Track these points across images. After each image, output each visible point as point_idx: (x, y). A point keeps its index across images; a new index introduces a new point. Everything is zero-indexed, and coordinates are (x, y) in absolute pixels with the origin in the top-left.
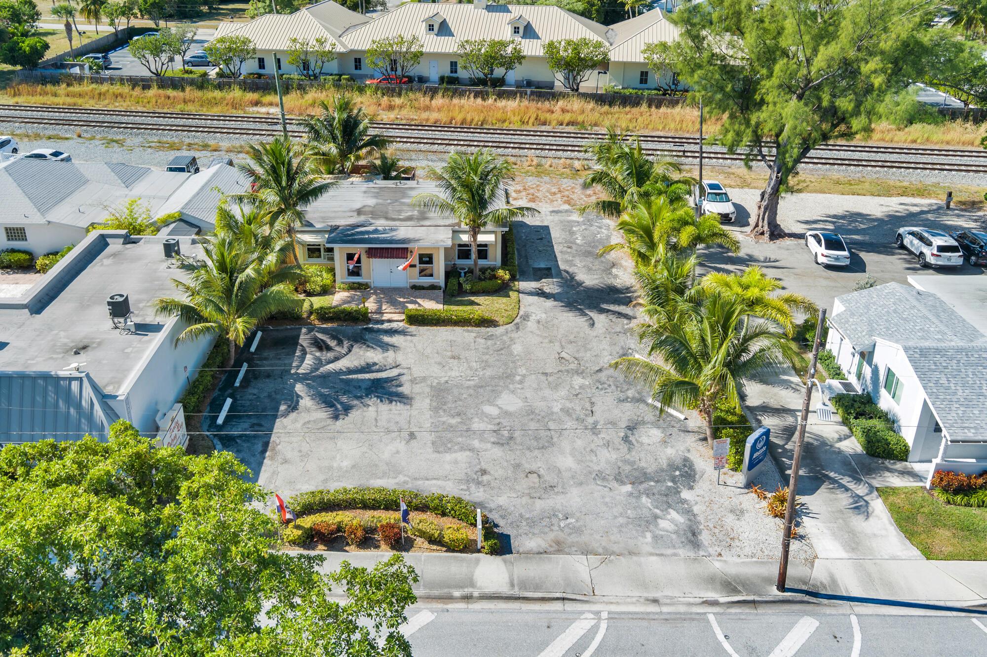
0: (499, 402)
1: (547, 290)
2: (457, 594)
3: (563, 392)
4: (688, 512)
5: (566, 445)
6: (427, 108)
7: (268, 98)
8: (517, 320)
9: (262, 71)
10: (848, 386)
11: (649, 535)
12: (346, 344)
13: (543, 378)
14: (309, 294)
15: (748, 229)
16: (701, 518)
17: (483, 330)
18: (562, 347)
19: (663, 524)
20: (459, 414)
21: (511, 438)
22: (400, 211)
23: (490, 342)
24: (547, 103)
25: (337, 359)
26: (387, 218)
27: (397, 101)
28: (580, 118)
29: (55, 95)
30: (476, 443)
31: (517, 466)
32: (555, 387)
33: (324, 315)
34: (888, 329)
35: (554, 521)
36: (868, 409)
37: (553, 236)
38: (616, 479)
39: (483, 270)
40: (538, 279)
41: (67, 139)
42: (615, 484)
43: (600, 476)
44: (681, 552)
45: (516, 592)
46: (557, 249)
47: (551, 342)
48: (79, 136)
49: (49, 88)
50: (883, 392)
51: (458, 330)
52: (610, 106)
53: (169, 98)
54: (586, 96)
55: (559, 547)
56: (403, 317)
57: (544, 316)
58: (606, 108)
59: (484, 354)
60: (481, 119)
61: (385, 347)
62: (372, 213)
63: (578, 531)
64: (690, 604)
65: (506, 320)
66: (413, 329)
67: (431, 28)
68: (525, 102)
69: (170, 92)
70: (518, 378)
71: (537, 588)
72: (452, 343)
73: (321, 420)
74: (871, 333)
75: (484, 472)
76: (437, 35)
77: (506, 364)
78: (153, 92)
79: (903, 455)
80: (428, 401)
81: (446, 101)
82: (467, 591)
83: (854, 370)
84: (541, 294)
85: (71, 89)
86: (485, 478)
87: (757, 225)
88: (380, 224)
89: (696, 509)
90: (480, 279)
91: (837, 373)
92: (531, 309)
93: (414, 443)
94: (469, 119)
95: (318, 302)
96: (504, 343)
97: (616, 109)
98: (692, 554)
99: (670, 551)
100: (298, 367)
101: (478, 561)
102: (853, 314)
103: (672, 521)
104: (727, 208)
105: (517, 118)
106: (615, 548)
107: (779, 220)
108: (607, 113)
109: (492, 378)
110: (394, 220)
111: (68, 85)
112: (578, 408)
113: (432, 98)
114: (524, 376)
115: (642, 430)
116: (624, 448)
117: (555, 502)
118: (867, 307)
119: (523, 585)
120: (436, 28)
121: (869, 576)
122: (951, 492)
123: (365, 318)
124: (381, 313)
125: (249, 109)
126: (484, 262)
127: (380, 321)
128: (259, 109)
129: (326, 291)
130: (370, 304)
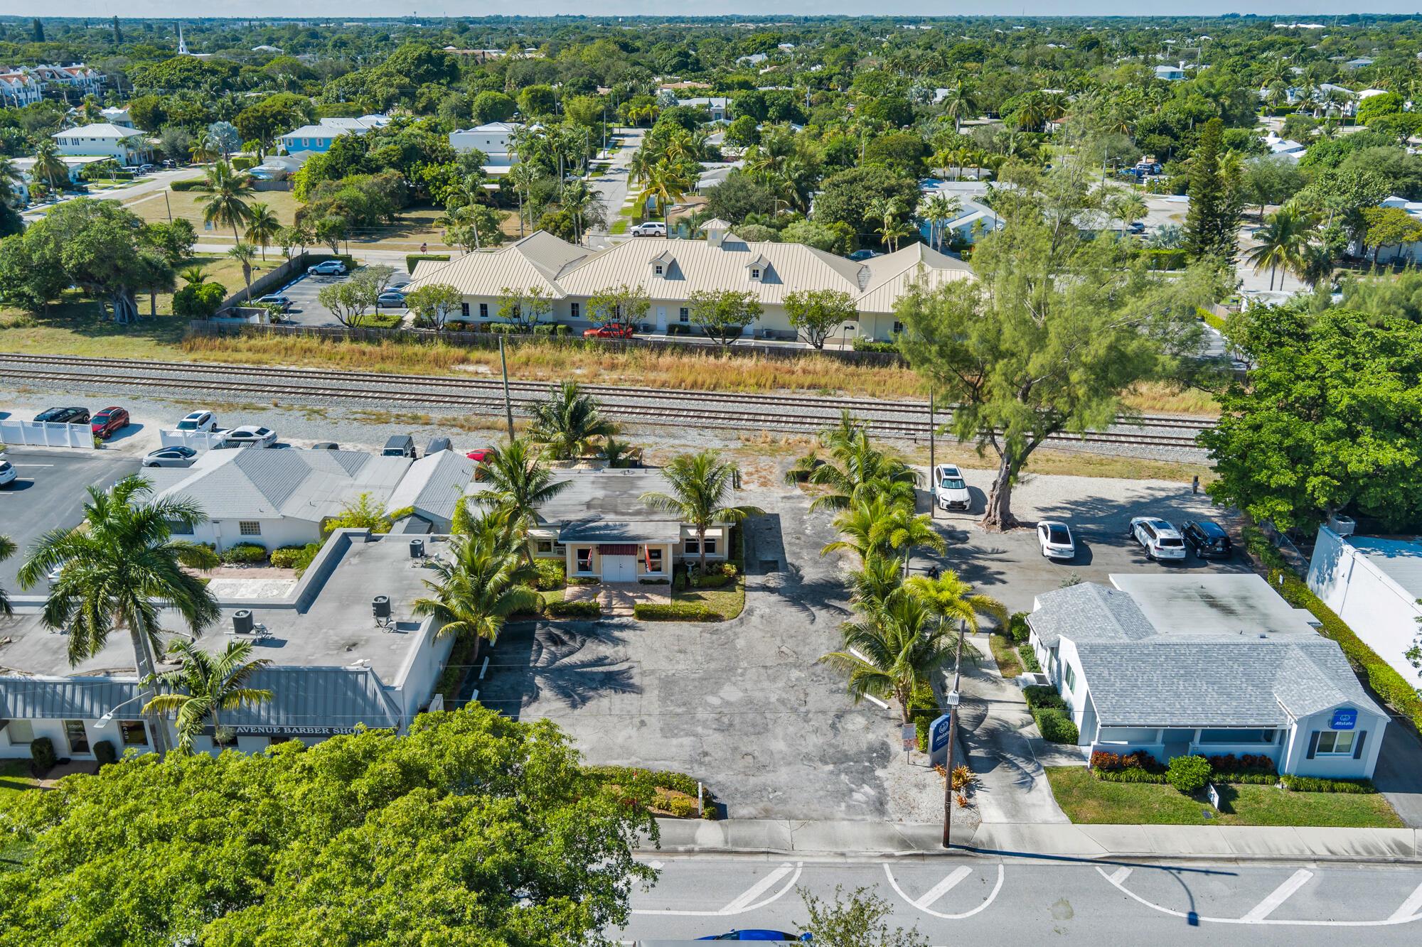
0: (722, 694)
1: (772, 584)
2: (681, 848)
3: (780, 684)
4: (880, 787)
5: (779, 731)
6: (654, 368)
7: (476, 355)
8: (742, 615)
9: (466, 318)
10: (1041, 679)
11: (843, 805)
12: (579, 639)
13: (762, 671)
14: (541, 589)
15: (982, 517)
16: (889, 792)
17: (709, 624)
18: (783, 641)
19: (857, 796)
20: (684, 704)
21: (731, 725)
22: (629, 505)
23: (715, 637)
24: (787, 361)
25: (571, 653)
26: (617, 513)
27: (621, 358)
28: (823, 381)
29: (236, 350)
30: (700, 730)
31: (735, 749)
32: (774, 679)
33: (558, 609)
34: (1072, 627)
35: (764, 793)
36: (1050, 699)
37: (782, 525)
38: (821, 760)
39: (710, 564)
40: (764, 573)
41: (264, 409)
42: (820, 764)
43: (808, 758)
44: (869, 818)
45: (729, 847)
46: (786, 539)
47: (772, 636)
48: (276, 405)
49: (229, 341)
50: (1064, 683)
51: (685, 624)
52: (857, 365)
53: (364, 353)
54: (830, 354)
55: (767, 814)
56: (632, 612)
57: (767, 610)
58: (852, 368)
59: (709, 648)
60: (714, 381)
61: (616, 642)
62: (601, 506)
63: (784, 801)
64: (871, 857)
65: (731, 615)
66: (642, 623)
67: (659, 270)
68: (763, 361)
69: (364, 346)
70: (740, 671)
71: (747, 844)
72: (679, 638)
73: (561, 709)
74: (1057, 630)
75: (706, 754)
76: (666, 278)
77: (729, 658)
78: (345, 346)
79: (1074, 739)
80: (656, 692)
81: (674, 358)
82: (689, 847)
83: (1047, 664)
84: (765, 588)
85: (252, 342)
86: (707, 759)
87: (989, 515)
88: (610, 518)
89: (886, 785)
90: (707, 574)
91: (1035, 666)
92: (756, 604)
93: (644, 729)
94: (700, 380)
95: (550, 597)
96: (728, 638)
97: (863, 369)
98: (877, 820)
99: (859, 817)
100: (536, 661)
101: (698, 825)
102: (1046, 613)
103: (865, 794)
104: (961, 495)
105: (753, 381)
106: (814, 815)
107: (1012, 509)
108: (853, 375)
109: (716, 671)
110: (623, 514)
111: (250, 337)
112: (793, 699)
113: (660, 355)
114: (745, 669)
115: (849, 717)
116: (830, 734)
117: (766, 778)
118: (1060, 606)
119: (735, 842)
120: (664, 270)
121: (1022, 837)
122: (1106, 770)
123: (597, 612)
124: (609, 607)
125: (455, 367)
126: (710, 556)
127: (611, 617)
128: (467, 367)
129: (558, 585)
130: (601, 600)
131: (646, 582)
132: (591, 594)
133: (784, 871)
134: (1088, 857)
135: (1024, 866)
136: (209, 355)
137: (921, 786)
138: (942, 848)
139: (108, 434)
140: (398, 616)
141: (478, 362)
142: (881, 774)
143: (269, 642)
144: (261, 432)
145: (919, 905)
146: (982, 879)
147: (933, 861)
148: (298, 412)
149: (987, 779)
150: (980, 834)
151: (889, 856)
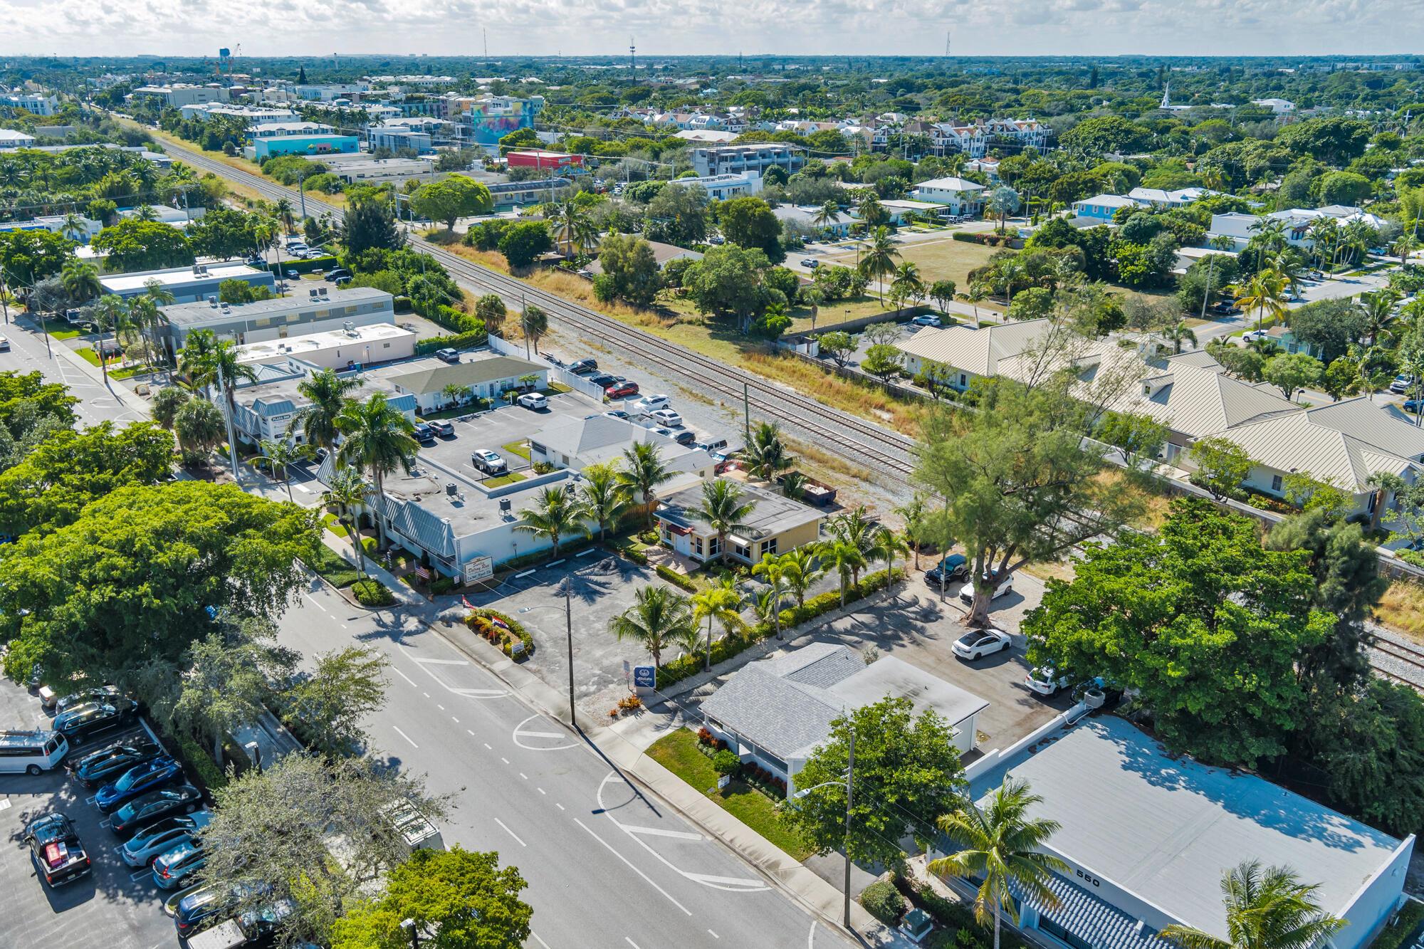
2: (484, 663)
7: (892, 405)
12: (616, 570)
14: (643, 541)
19: (583, 687)
25: (601, 575)
33: (631, 553)
35: (552, 665)
45: (499, 673)
53: (830, 386)
55: (534, 672)
56: (659, 570)
61: (628, 580)
66: (653, 577)
71: (507, 676)
73: (549, 594)
78: (828, 378)
82: (487, 664)
90: (724, 567)
95: (638, 546)
100: (580, 571)
101: (505, 659)
121: (612, 742)
122: (701, 742)
123: (643, 562)
124: (654, 563)
125: (873, 411)
126: (746, 559)
127: (648, 568)
128: (878, 412)
129: (652, 543)
130: (654, 558)
131: (692, 559)
132: (657, 553)
133: (500, 692)
134: (619, 766)
135: (586, 751)
136: (755, 365)
137: (613, 699)
138: (570, 723)
139: (617, 396)
140: (511, 512)
141: (888, 411)
142: (611, 686)
143: (457, 504)
144: (671, 416)
145: (516, 733)
146: (560, 742)
147: (558, 726)
148: (725, 412)
149: (648, 715)
150: (597, 730)
151: (547, 713)
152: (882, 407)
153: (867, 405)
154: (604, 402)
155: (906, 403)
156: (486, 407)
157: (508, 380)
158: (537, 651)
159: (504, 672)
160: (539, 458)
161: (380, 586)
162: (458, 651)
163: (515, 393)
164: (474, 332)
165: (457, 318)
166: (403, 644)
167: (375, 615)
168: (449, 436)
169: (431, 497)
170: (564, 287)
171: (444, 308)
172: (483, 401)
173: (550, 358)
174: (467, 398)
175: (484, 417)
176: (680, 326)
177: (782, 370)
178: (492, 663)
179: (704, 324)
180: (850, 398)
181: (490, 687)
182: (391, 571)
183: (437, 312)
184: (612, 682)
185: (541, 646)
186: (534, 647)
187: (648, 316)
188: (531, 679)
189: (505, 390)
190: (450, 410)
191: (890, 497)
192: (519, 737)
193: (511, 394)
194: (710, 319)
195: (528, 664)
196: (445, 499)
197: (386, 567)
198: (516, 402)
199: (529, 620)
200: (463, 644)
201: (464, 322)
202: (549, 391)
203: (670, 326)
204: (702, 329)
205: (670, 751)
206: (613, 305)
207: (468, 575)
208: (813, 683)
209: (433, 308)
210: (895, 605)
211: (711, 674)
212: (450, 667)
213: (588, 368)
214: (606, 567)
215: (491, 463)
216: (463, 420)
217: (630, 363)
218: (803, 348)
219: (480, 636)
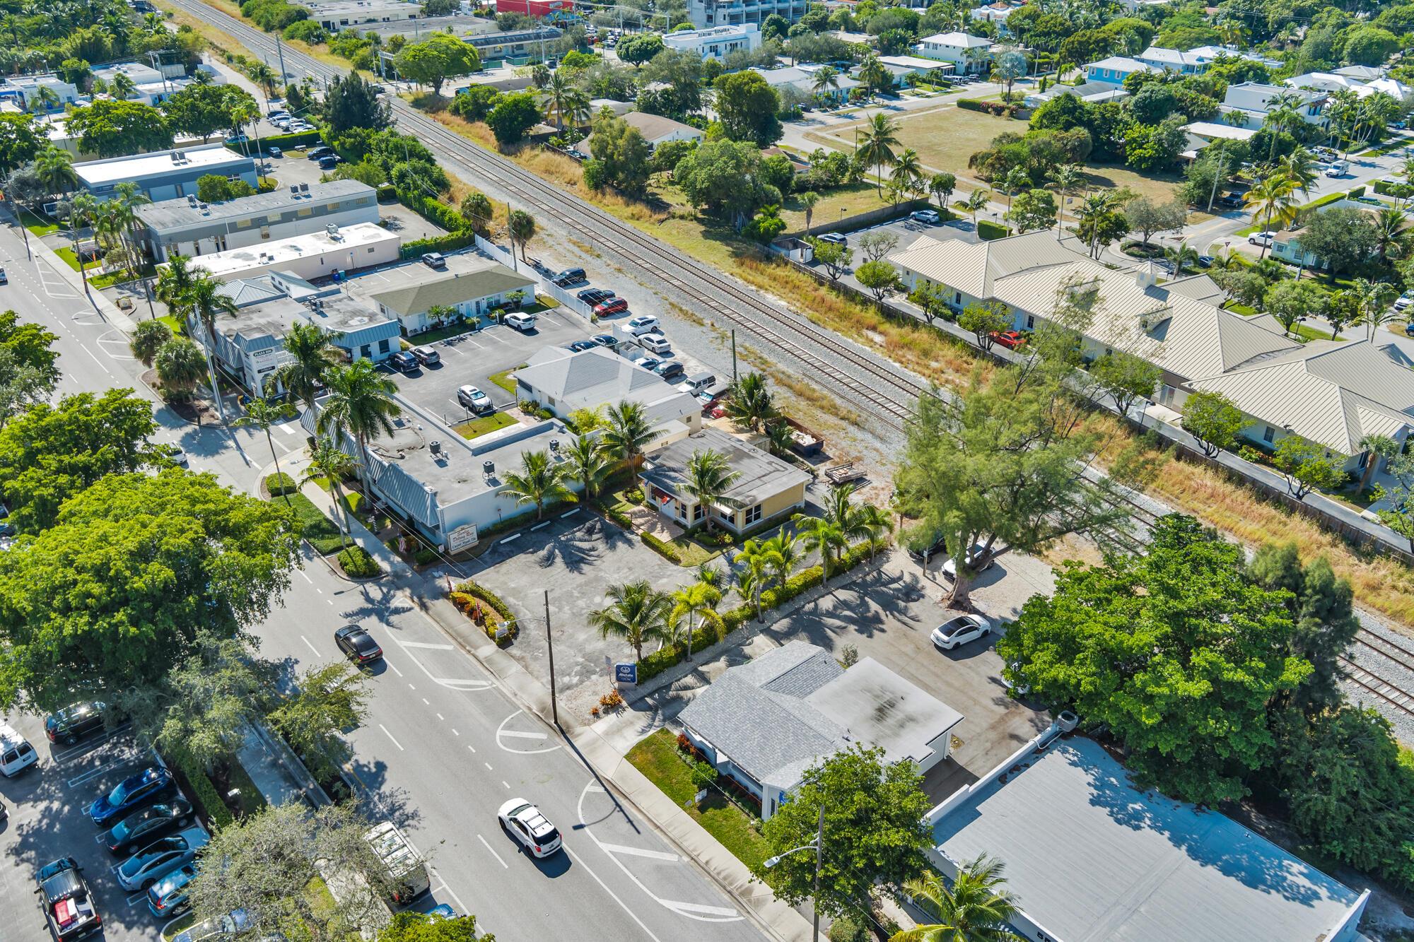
2: (468, 648)
8: (694, 567)
12: (601, 535)
14: (629, 500)
16: (582, 685)
17: (667, 562)
20: (583, 593)
25: (586, 540)
33: (616, 515)
45: (484, 660)
48: (713, 324)
49: (763, 265)
51: (656, 556)
54: (1126, 421)
55: (519, 659)
56: (644, 536)
61: (612, 546)
65: (685, 564)
66: (638, 544)
71: (491, 664)
73: (533, 563)
80: (585, 579)
82: (472, 649)
87: (952, 592)
89: (585, 683)
90: (708, 535)
95: (623, 506)
100: (565, 535)
101: (489, 643)
111: (778, 266)
121: (593, 744)
122: (681, 748)
123: (628, 526)
124: (638, 527)
125: (865, 332)
126: (730, 525)
127: (633, 533)
128: (871, 334)
129: (637, 502)
130: (641, 521)
131: (677, 523)
132: (640, 515)
133: (484, 683)
134: (600, 773)
135: (568, 754)
136: (746, 272)
137: (595, 693)
138: (552, 722)
139: (605, 315)
140: (496, 475)
141: (881, 333)
142: (594, 677)
143: (441, 463)
144: (659, 342)
145: (500, 732)
146: (542, 744)
147: (541, 724)
148: (714, 334)
149: (629, 713)
150: (578, 730)
151: (530, 709)
152: (874, 328)
153: (860, 325)
154: (593, 321)
155: (900, 326)
156: (472, 328)
157: (494, 297)
158: (521, 635)
159: (489, 659)
160: (525, 396)
161: (366, 555)
162: (443, 632)
163: (502, 311)
164: (460, 233)
165: (443, 213)
166: (388, 624)
167: (361, 588)
168: (435, 365)
169: (415, 453)
170: (553, 169)
171: (430, 201)
172: (469, 322)
173: (537, 266)
174: (454, 318)
175: (471, 340)
176: (672, 220)
177: (775, 279)
178: (476, 648)
179: (696, 219)
180: (843, 316)
181: (474, 677)
182: (377, 534)
183: (423, 205)
184: (594, 673)
185: (525, 628)
186: (517, 629)
187: (639, 208)
188: (515, 668)
189: (492, 307)
190: (436, 332)
191: (878, 444)
192: (501, 737)
193: (497, 313)
194: (703, 211)
195: (513, 650)
196: (429, 457)
197: (372, 530)
198: (502, 321)
199: (513, 596)
200: (449, 625)
201: (450, 219)
202: (536, 307)
203: (662, 221)
204: (694, 224)
205: (650, 756)
206: (604, 194)
207: (453, 544)
208: (791, 693)
209: (419, 199)
210: (878, 581)
211: (692, 664)
212: (435, 652)
213: (577, 277)
214: (590, 531)
215: (477, 402)
216: (450, 343)
217: (619, 270)
218: (796, 255)
219: (464, 615)
